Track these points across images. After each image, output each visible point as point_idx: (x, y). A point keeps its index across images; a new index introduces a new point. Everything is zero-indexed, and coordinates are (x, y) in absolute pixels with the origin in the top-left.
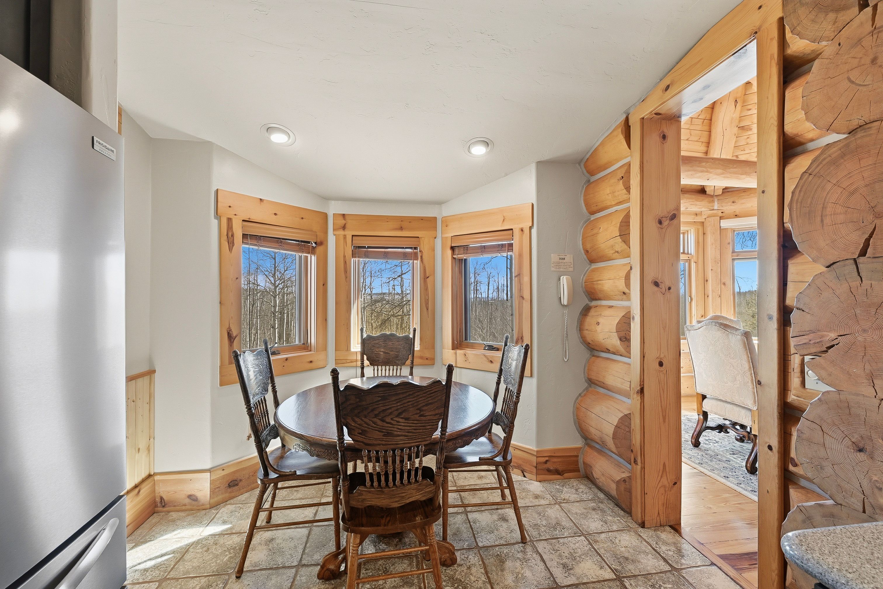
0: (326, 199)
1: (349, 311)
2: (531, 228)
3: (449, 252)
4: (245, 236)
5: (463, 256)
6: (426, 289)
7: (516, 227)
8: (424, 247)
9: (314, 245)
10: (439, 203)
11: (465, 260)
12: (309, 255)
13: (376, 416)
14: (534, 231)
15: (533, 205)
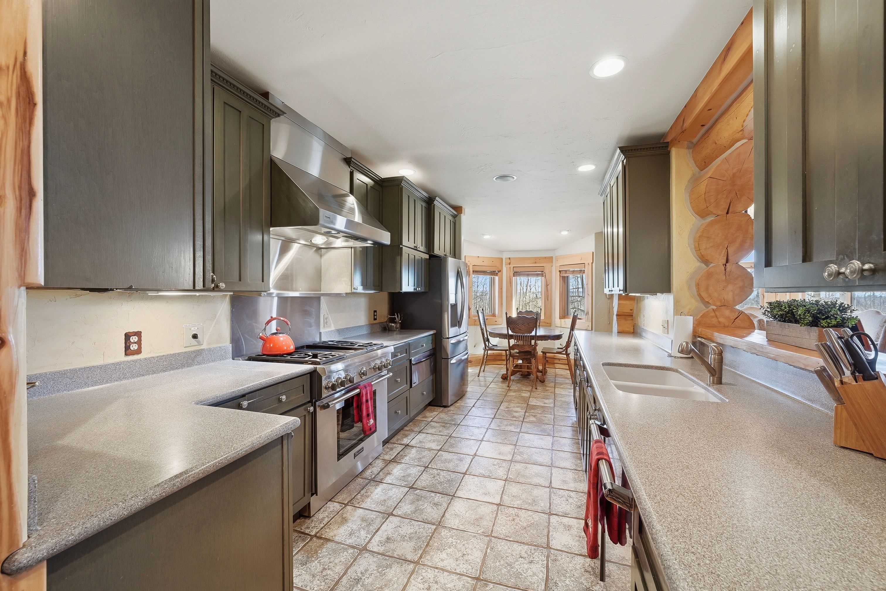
0: (502, 252)
1: (512, 300)
2: (592, 263)
3: (558, 273)
4: (473, 271)
5: (566, 275)
6: (547, 291)
7: (586, 263)
8: (547, 271)
9: (497, 272)
10: (554, 250)
11: (567, 277)
12: (495, 277)
13: (517, 324)
14: (594, 264)
15: (593, 252)
